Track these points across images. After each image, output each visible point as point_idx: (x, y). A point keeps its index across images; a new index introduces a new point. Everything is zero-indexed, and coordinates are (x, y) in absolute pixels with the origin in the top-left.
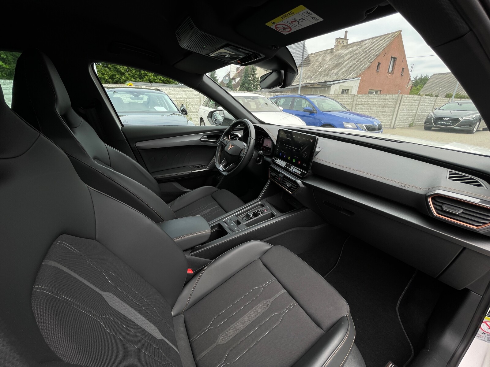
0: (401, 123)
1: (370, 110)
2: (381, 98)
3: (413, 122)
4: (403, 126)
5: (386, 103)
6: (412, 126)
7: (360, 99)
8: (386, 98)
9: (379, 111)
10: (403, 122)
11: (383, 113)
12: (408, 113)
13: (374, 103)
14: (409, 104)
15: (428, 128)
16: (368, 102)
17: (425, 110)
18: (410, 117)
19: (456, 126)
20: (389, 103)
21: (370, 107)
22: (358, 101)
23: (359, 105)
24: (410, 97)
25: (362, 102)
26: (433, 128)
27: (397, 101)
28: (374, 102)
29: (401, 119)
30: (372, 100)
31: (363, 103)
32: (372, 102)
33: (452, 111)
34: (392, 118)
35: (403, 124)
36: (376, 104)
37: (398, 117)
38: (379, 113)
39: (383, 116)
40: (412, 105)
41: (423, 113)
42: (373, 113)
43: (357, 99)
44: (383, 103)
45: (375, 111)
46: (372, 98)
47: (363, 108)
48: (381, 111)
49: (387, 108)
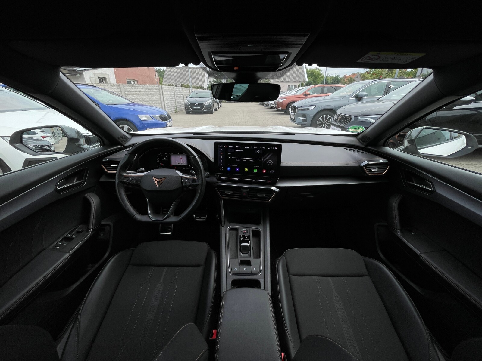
0: (169, 110)
1: (140, 100)
2: (146, 88)
3: (176, 108)
4: (172, 112)
5: (152, 93)
6: (177, 112)
7: (127, 88)
8: (150, 88)
9: (149, 100)
10: (170, 109)
11: (153, 102)
12: (171, 101)
13: (142, 93)
14: (168, 93)
15: (188, 113)
16: (136, 91)
17: (180, 98)
18: (173, 104)
19: (204, 109)
20: (154, 93)
21: (140, 96)
22: (126, 91)
23: (129, 95)
24: (167, 88)
25: (130, 91)
26: (191, 112)
27: (159, 90)
28: (141, 91)
29: (169, 106)
30: (139, 90)
31: (131, 93)
32: (139, 91)
33: (195, 99)
34: (162, 105)
35: (171, 110)
36: (144, 94)
37: (166, 105)
38: (150, 102)
39: (154, 105)
40: (170, 95)
41: (180, 101)
42: (145, 102)
43: (124, 88)
44: (149, 93)
45: (146, 100)
46: (138, 87)
47: (134, 98)
48: (151, 100)
49: (155, 97)
